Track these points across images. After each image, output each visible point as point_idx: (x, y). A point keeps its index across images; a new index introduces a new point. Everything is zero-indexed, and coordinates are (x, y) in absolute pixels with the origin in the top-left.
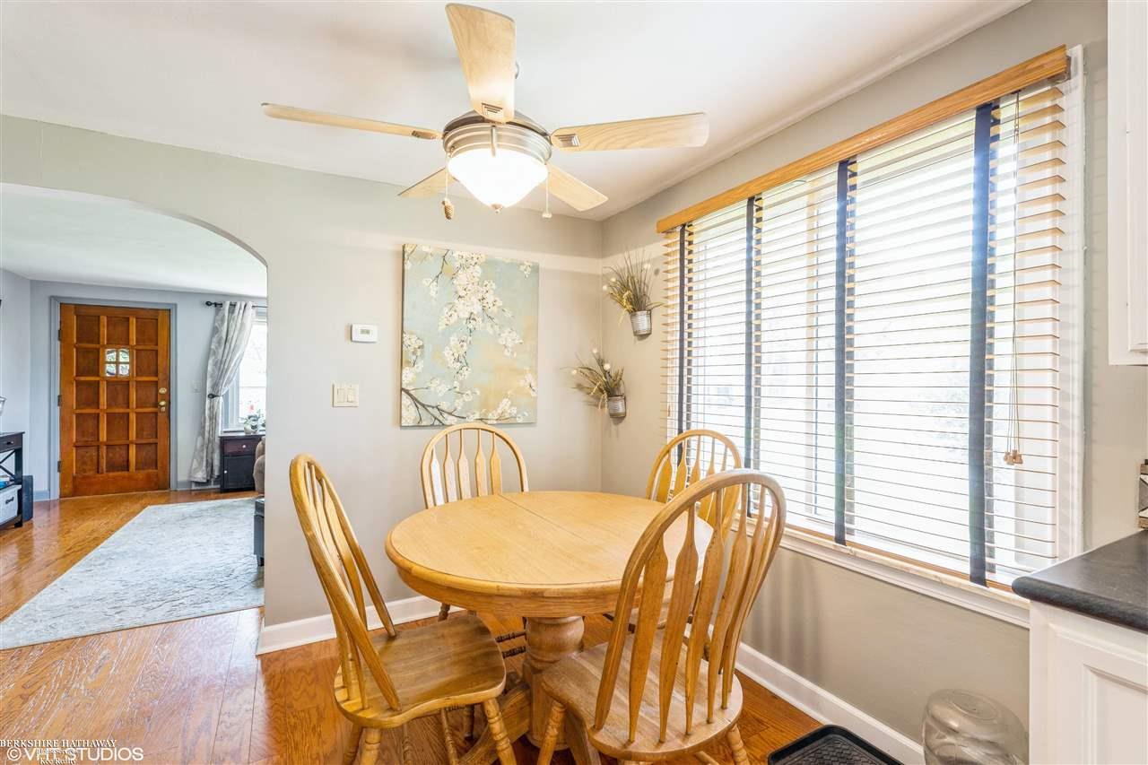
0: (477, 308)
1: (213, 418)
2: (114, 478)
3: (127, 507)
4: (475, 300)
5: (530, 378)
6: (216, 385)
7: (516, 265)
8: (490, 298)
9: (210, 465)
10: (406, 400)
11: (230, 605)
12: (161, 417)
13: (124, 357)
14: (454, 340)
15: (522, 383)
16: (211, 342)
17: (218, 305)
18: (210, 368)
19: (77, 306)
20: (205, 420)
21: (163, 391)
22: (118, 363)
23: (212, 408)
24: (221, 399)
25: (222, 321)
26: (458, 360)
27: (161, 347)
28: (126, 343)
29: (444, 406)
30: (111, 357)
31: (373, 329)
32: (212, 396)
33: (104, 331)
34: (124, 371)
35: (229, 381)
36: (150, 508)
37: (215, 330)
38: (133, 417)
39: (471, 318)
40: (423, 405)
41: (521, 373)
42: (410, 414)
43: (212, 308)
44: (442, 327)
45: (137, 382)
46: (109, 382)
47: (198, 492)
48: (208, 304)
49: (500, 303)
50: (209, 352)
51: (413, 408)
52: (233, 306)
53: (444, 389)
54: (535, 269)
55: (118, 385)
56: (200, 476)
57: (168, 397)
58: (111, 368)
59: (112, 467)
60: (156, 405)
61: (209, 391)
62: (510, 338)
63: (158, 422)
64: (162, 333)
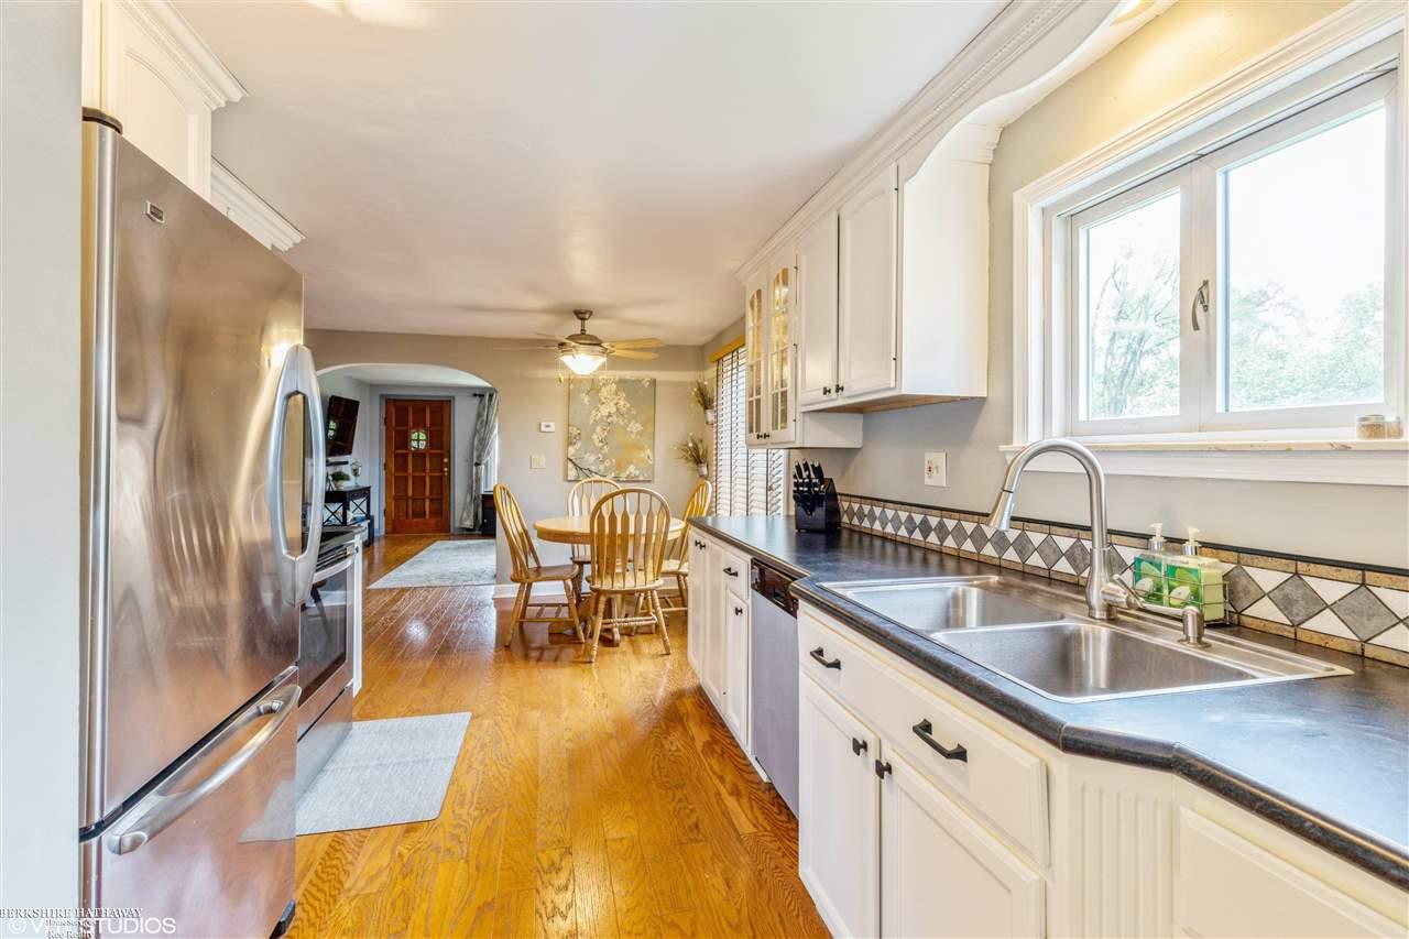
0: (614, 409)
1: (478, 481)
2: (417, 522)
3: (424, 542)
4: (612, 404)
5: (648, 452)
6: (479, 456)
7: (638, 381)
8: (622, 403)
9: (476, 516)
10: (570, 465)
11: (481, 582)
12: (445, 479)
13: (423, 436)
14: (599, 429)
15: (642, 455)
16: (476, 424)
17: (482, 396)
18: (476, 443)
19: (396, 400)
20: (474, 482)
21: (446, 460)
22: (419, 440)
23: (477, 473)
24: (483, 467)
25: (484, 408)
26: (601, 441)
27: (445, 429)
28: (424, 426)
29: (593, 469)
30: (414, 436)
31: (552, 424)
32: (477, 464)
33: (411, 418)
34: (422, 445)
35: (488, 453)
36: (439, 542)
37: (479, 415)
38: (428, 479)
39: (610, 415)
40: (581, 469)
41: (642, 449)
42: (572, 473)
43: (478, 399)
44: (592, 422)
45: (431, 454)
46: (413, 453)
47: (467, 533)
48: (475, 395)
49: (628, 405)
50: (476, 431)
51: (574, 470)
52: (491, 396)
53: (592, 458)
54: (654, 382)
55: (419, 455)
56: (469, 523)
57: (448, 465)
58: (414, 444)
59: (414, 515)
60: (442, 471)
61: (475, 461)
62: (635, 427)
63: (443, 484)
64: (446, 416)
